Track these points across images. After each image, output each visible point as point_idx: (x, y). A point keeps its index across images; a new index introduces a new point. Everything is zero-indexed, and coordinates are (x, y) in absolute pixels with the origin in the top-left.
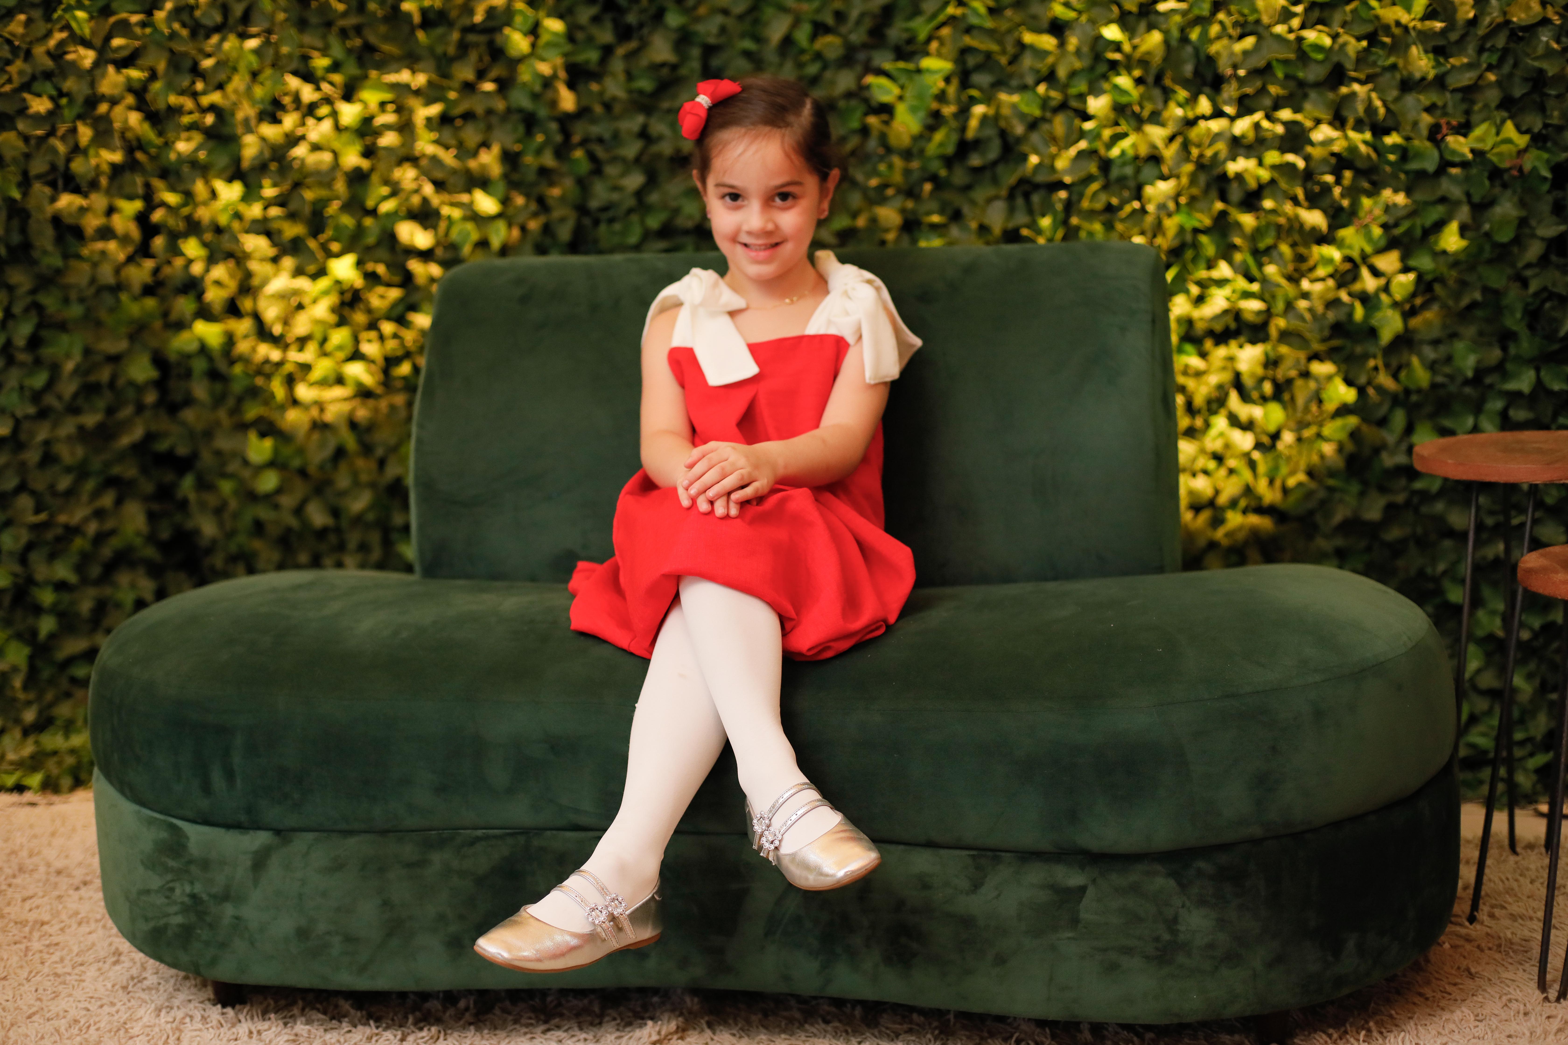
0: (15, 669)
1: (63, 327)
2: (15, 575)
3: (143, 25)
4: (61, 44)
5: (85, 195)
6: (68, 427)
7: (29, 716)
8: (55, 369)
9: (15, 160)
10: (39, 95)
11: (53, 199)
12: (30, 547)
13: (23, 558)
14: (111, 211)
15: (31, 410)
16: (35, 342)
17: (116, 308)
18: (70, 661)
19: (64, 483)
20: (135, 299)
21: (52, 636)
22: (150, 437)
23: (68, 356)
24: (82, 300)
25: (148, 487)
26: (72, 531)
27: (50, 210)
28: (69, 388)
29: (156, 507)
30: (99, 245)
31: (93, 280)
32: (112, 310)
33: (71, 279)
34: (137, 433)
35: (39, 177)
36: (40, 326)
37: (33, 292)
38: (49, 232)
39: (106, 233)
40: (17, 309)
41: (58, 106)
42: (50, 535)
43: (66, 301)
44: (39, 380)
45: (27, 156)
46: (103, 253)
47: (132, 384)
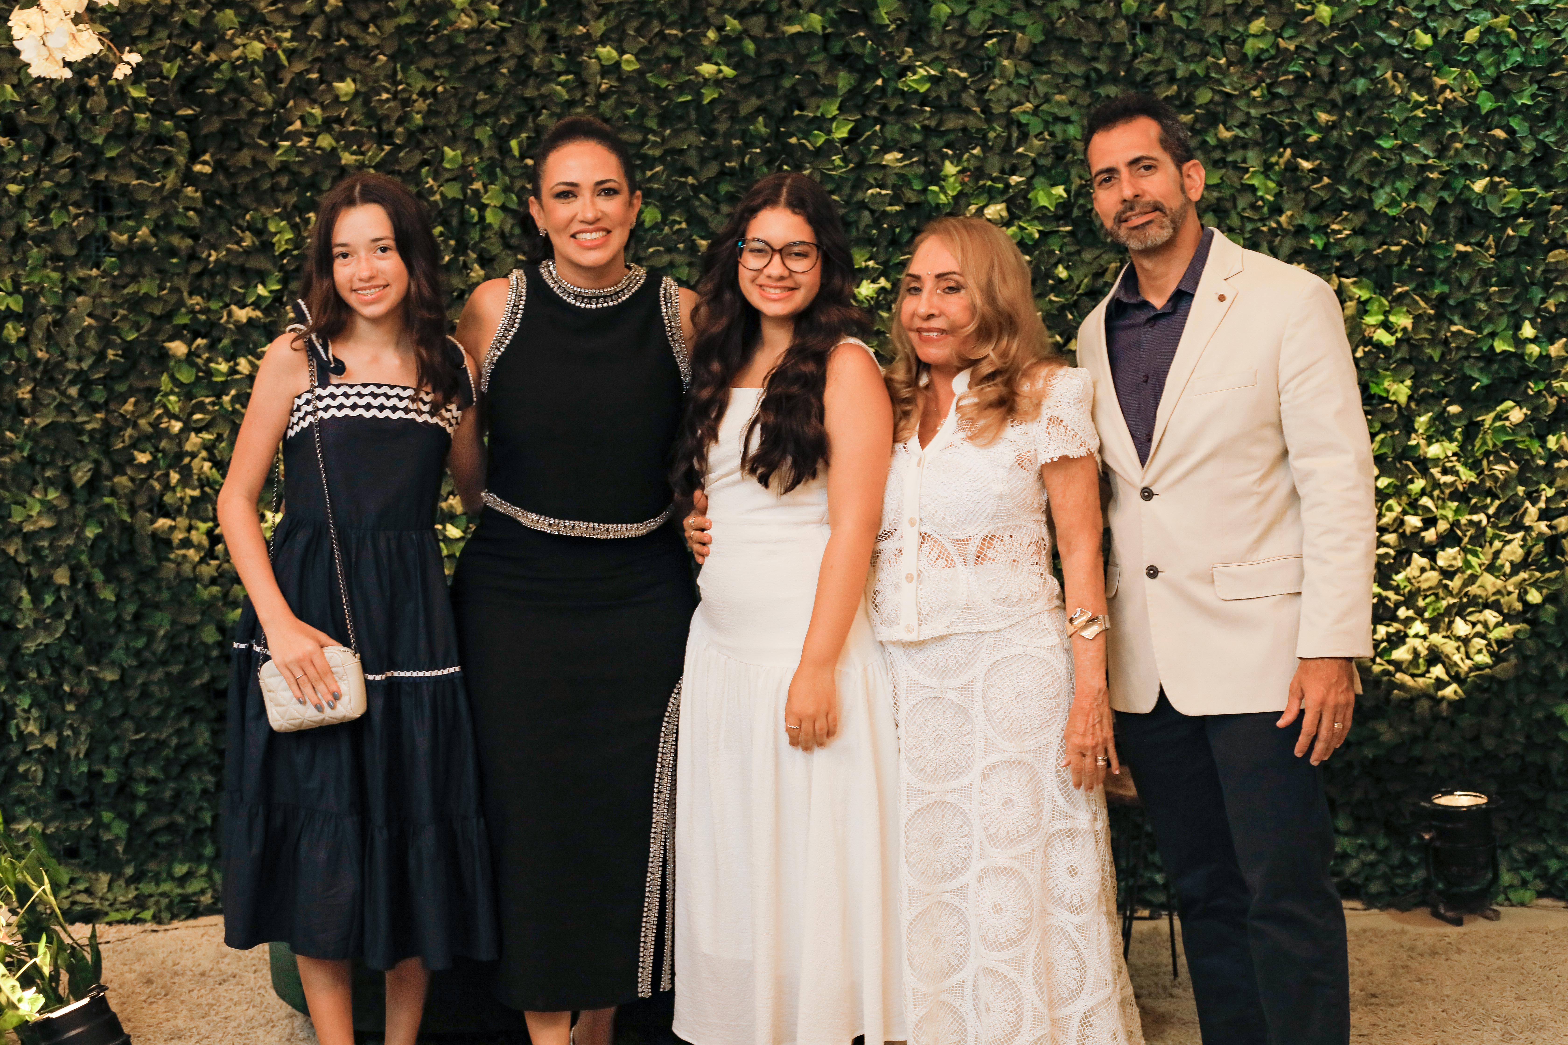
0: (118, 838)
1: (157, 606)
2: (120, 774)
3: (213, 404)
4: (159, 417)
5: (174, 519)
6: (159, 674)
7: (129, 871)
8: (151, 635)
9: (126, 495)
10: (144, 452)
11: (152, 522)
12: (130, 755)
13: (125, 762)
14: (190, 528)
15: (135, 663)
16: (137, 617)
17: (192, 594)
18: (155, 832)
19: (155, 712)
20: (206, 587)
21: (144, 815)
22: (213, 680)
23: (160, 626)
24: (169, 588)
25: (212, 714)
26: (161, 744)
27: (150, 528)
28: (160, 647)
29: (216, 726)
30: (183, 552)
31: (178, 574)
32: (191, 595)
33: (163, 574)
34: (206, 678)
35: (141, 506)
36: (142, 606)
37: (136, 583)
38: (149, 543)
39: (186, 543)
40: (126, 594)
41: (155, 457)
42: (145, 747)
43: (159, 589)
44: (140, 643)
45: (134, 492)
46: (184, 556)
47: (203, 643)
